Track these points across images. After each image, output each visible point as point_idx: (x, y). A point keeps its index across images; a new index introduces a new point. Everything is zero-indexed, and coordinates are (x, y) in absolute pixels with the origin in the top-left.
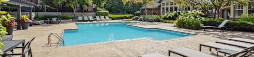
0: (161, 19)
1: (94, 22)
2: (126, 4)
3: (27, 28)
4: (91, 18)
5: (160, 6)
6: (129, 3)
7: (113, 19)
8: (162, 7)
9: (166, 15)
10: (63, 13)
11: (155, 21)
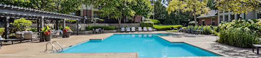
0: (212, 31)
1: (130, 33)
2: (171, 14)
3: (68, 37)
4: (133, 29)
5: (217, 14)
6: (175, 12)
7: (158, 30)
8: (219, 15)
9: (220, 25)
10: (111, 24)
11: (201, 33)
